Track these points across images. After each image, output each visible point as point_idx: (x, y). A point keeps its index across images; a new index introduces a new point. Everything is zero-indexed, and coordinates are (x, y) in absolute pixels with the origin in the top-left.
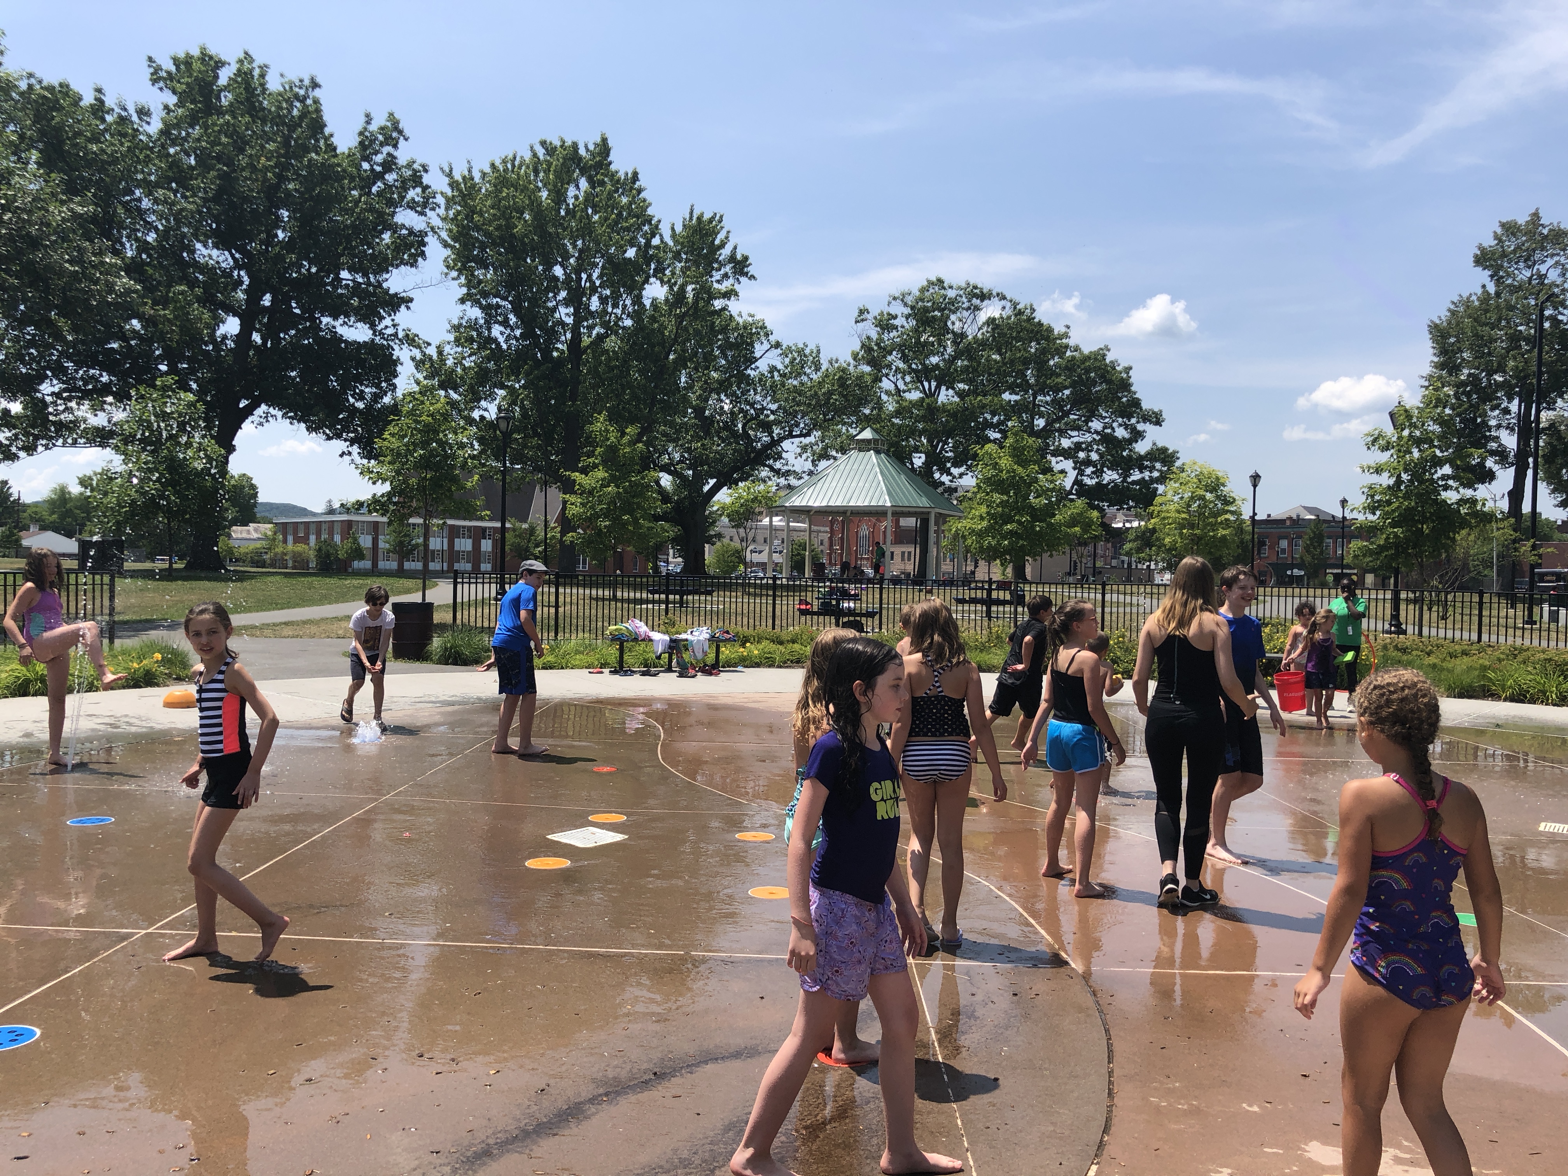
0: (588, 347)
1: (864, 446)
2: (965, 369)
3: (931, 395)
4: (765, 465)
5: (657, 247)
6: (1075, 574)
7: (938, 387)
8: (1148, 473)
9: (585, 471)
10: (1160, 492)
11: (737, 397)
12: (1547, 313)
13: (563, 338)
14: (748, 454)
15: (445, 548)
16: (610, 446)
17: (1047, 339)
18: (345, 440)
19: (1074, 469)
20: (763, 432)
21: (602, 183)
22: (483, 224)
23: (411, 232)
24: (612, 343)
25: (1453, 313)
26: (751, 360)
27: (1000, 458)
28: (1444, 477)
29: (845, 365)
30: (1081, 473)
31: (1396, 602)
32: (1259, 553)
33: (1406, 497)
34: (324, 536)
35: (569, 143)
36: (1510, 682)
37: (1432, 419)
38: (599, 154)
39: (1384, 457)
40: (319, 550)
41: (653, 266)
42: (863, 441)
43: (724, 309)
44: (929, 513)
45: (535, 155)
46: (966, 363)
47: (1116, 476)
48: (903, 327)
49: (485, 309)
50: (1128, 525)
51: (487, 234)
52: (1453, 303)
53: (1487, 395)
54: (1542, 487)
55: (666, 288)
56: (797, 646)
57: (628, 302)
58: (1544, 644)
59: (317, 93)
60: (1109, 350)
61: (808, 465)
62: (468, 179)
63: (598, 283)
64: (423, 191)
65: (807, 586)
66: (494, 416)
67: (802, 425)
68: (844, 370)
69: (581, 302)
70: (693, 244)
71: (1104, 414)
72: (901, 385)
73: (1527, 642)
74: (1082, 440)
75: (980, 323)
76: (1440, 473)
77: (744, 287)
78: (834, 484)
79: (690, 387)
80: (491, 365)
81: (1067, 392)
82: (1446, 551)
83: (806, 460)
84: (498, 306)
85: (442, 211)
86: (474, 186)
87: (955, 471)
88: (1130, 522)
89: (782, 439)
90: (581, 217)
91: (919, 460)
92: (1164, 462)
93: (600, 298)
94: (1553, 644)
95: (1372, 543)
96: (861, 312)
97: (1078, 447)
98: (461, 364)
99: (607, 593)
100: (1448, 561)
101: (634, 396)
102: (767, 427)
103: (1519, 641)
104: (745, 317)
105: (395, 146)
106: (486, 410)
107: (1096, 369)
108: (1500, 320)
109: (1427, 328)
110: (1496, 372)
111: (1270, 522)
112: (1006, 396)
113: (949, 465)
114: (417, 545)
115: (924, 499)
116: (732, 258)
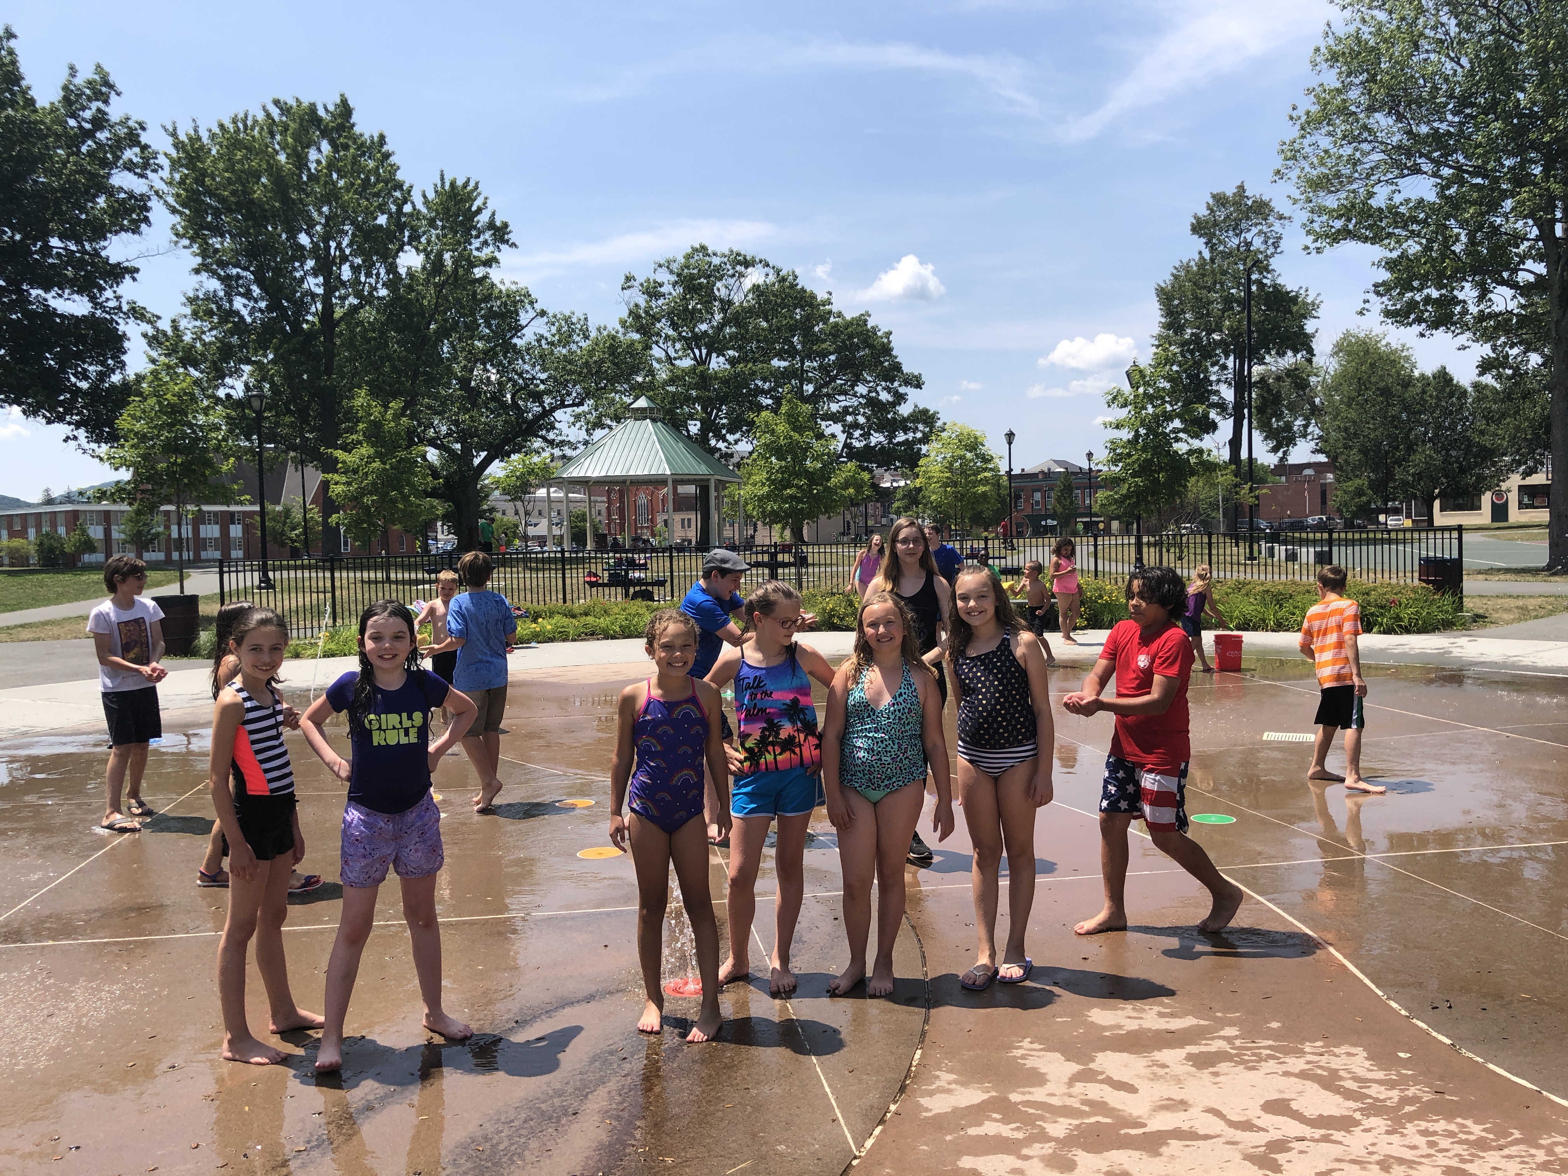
0: (341, 318)
1: (641, 415)
2: (733, 337)
3: (702, 362)
4: (537, 436)
5: (411, 215)
6: (849, 534)
7: (709, 354)
8: (911, 434)
9: (346, 448)
10: (924, 451)
11: (504, 367)
12: (1254, 277)
13: (313, 309)
14: (520, 425)
15: (190, 536)
16: (374, 422)
17: (811, 305)
18: (69, 423)
19: (844, 432)
20: (534, 402)
21: (346, 147)
22: (217, 189)
23: (131, 195)
24: (368, 314)
25: (1176, 277)
26: (518, 329)
27: (776, 424)
28: (1176, 431)
29: (613, 332)
30: (850, 436)
31: (1139, 545)
32: (1016, 506)
33: (1144, 449)
34: (45, 529)
35: (306, 104)
36: (1237, 613)
37: (1163, 377)
38: (341, 115)
39: (1123, 414)
40: (41, 544)
41: (407, 234)
42: (638, 409)
43: (486, 277)
44: (708, 480)
45: (268, 115)
46: (734, 329)
47: (882, 439)
48: (670, 294)
49: (226, 280)
50: (895, 484)
51: (222, 200)
52: (1175, 268)
53: (1207, 352)
54: (1256, 434)
55: (422, 256)
56: (590, 619)
57: (382, 271)
58: (1262, 577)
59: (13, 43)
60: (869, 316)
61: (583, 435)
62: (196, 139)
63: (348, 251)
64: (142, 151)
65: (590, 558)
66: (241, 394)
67: (574, 395)
68: (614, 338)
69: (331, 272)
70: (448, 210)
71: (869, 378)
72: (672, 354)
73: (1249, 576)
74: (848, 404)
75: (746, 290)
76: (1171, 426)
77: (505, 254)
78: (612, 454)
79: (454, 358)
80: (235, 340)
81: (833, 357)
82: (1180, 497)
83: (580, 429)
84: (239, 277)
85: (165, 173)
86: (202, 147)
87: (731, 438)
88: (896, 481)
89: (553, 409)
90: (326, 183)
91: (694, 428)
92: (925, 423)
93: (352, 267)
94: (1269, 576)
95: (1116, 493)
96: (628, 279)
97: (846, 411)
98: (201, 339)
99: (379, 575)
100: (1182, 506)
101: (394, 368)
102: (537, 397)
103: (1242, 576)
104: (508, 284)
105: (106, 102)
106: (232, 387)
107: (858, 335)
108: (1215, 283)
109: (1154, 292)
110: (1214, 331)
111: (1024, 476)
112: (776, 363)
113: (724, 432)
114: (158, 535)
115: (703, 467)
116: (491, 225)
